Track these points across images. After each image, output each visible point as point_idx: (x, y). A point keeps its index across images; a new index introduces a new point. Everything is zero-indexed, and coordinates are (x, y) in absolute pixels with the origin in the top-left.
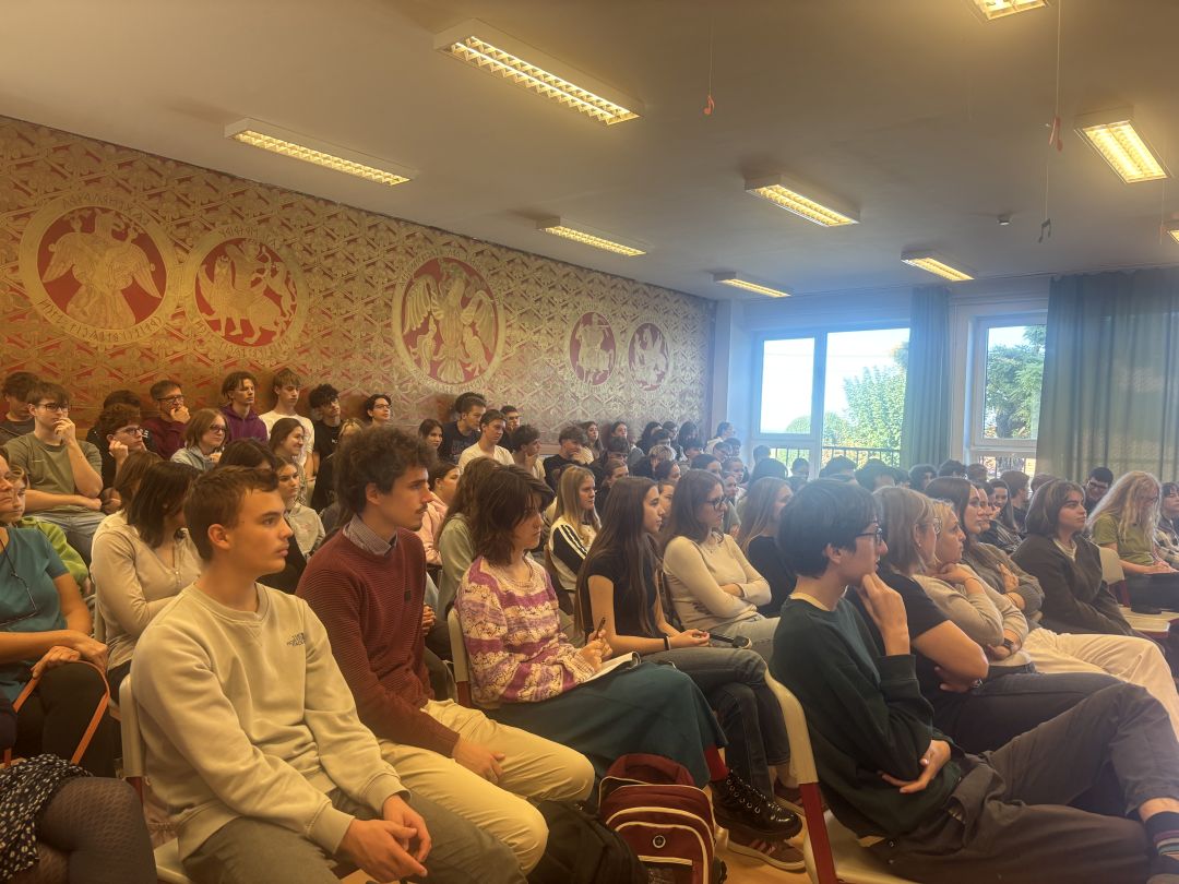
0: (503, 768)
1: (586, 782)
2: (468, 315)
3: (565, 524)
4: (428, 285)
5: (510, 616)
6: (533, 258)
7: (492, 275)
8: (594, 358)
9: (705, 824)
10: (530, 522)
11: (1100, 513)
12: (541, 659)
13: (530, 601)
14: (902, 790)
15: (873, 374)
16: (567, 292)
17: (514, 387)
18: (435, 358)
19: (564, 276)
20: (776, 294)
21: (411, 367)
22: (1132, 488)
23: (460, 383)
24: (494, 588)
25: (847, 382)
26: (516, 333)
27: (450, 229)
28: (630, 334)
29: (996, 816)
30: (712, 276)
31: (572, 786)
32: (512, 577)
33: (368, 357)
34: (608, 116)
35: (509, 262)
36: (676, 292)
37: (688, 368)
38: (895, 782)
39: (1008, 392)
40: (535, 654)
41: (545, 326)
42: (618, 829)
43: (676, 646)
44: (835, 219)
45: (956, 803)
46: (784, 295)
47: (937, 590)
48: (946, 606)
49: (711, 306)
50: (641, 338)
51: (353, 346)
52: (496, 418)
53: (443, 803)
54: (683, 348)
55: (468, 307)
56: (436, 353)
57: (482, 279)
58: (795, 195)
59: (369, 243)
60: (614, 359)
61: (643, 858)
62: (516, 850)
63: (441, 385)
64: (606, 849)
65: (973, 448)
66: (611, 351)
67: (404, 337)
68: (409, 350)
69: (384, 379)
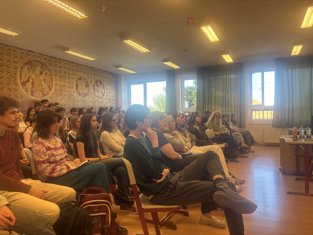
0: (46, 195)
1: (73, 195)
2: (42, 77)
3: (72, 132)
4: (28, 68)
5: (49, 153)
6: (62, 61)
7: (50, 65)
8: (83, 89)
9: (109, 203)
10: (55, 125)
11: (209, 121)
12: (60, 165)
13: (56, 149)
14: (157, 182)
15: (160, 95)
16: (74, 71)
17: (59, 98)
18: (32, 90)
19: (73, 66)
20: (133, 72)
21: (24, 92)
22: (216, 115)
23: (41, 97)
24: (43, 145)
25: (154, 98)
26: (59, 82)
27: (35, 52)
28: (94, 82)
29: (180, 185)
30: (115, 67)
31: (68, 197)
32: (50, 142)
33: (9, 89)
34: (79, 16)
35: (55, 62)
36: (106, 72)
37: (111, 92)
38: (156, 180)
39: (190, 97)
40: (58, 164)
41: (67, 81)
42: (84, 208)
43: (103, 159)
44: (145, 50)
45: (170, 183)
46: (135, 72)
47: (169, 137)
48: (171, 141)
49: (116, 76)
50: (97, 84)
51: (4, 86)
52: (52, 106)
53: (25, 207)
54: (109, 87)
55: (42, 75)
56: (32, 88)
57: (46, 66)
58: (134, 43)
59: (8, 55)
60: (89, 90)
61: (91, 215)
62: (48, 217)
63: (35, 98)
64: (78, 213)
65: (182, 110)
66: (88, 87)
67: (21, 83)
68: (23, 87)
69: (15, 96)
